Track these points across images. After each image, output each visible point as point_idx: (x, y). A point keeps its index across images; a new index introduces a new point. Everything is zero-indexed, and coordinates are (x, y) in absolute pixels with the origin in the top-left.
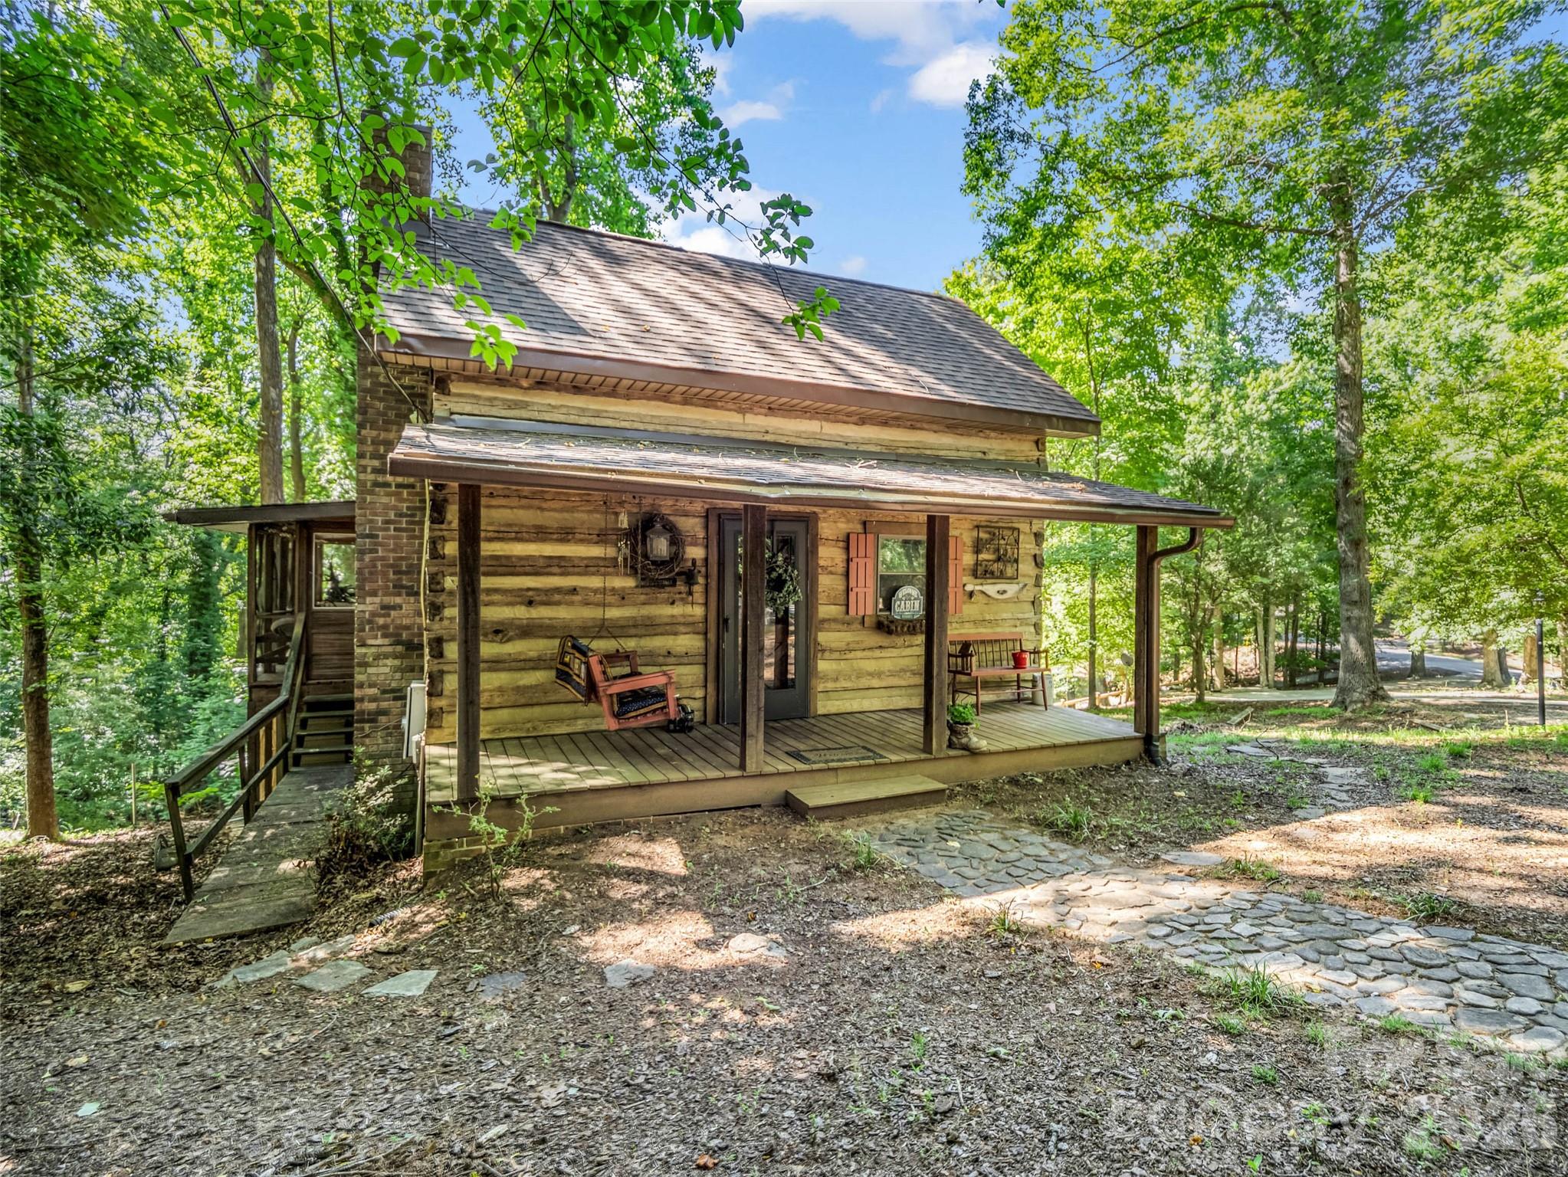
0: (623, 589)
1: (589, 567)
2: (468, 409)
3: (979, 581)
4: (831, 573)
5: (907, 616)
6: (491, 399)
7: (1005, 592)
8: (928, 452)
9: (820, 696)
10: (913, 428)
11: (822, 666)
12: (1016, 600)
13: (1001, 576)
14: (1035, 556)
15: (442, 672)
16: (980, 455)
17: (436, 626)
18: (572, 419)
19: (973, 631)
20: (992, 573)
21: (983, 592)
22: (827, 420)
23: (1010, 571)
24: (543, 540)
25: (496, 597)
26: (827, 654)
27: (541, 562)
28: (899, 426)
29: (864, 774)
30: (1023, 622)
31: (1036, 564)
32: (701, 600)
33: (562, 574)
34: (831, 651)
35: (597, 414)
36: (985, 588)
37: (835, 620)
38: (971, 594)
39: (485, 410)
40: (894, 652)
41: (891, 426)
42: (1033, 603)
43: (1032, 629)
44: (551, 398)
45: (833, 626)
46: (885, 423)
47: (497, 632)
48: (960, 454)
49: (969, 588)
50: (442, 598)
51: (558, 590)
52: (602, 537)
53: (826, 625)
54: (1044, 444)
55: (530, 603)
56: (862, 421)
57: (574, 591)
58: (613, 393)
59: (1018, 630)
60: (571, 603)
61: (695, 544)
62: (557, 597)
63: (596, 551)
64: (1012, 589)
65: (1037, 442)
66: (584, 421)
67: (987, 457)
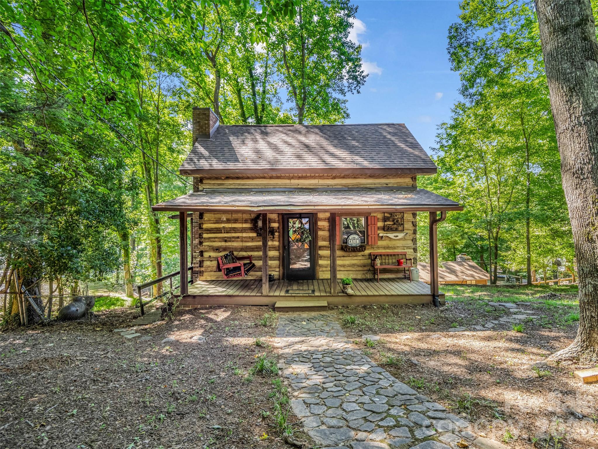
0: (253, 237)
1: (243, 230)
2: (208, 187)
3: (386, 232)
4: (323, 230)
5: (354, 245)
6: (214, 184)
7: (397, 236)
8: (362, 186)
9: (320, 272)
10: (355, 178)
11: (321, 262)
12: (404, 239)
13: (396, 230)
14: (413, 222)
15: (203, 261)
16: (385, 185)
17: (201, 248)
18: (236, 187)
19: (384, 251)
20: (391, 229)
21: (387, 237)
22: (321, 179)
23: (400, 228)
24: (229, 223)
25: (216, 240)
26: (322, 258)
27: (229, 229)
28: (349, 178)
29: (305, 299)
30: (408, 248)
31: (413, 225)
32: (278, 240)
33: (235, 233)
34: (324, 257)
35: (243, 185)
36: (388, 235)
37: (325, 247)
38: (382, 237)
39: (212, 187)
40: (350, 258)
41: (346, 178)
42: (412, 240)
43: (412, 250)
44: (231, 182)
45: (325, 248)
46: (343, 177)
47: (217, 250)
48: (376, 185)
49: (381, 235)
50: (203, 240)
51: (233, 237)
52: (246, 221)
53: (322, 248)
54: (415, 178)
55: (226, 241)
56: (334, 178)
57: (238, 237)
58: (248, 178)
59: (405, 251)
60: (237, 241)
61: (275, 222)
62: (233, 239)
63: (245, 225)
64: (401, 235)
65: (412, 178)
66: (240, 187)
67: (388, 186)
